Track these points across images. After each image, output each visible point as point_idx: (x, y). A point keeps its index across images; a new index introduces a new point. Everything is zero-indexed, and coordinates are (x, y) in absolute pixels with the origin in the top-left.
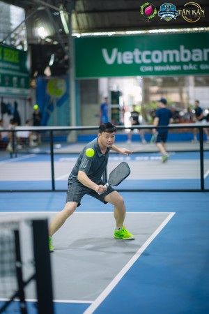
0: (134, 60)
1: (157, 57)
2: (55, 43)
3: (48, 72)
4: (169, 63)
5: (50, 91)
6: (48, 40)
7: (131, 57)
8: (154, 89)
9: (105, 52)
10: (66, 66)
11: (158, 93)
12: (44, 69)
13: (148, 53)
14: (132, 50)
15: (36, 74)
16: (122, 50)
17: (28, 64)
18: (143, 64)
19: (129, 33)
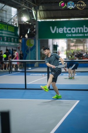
0: (63, 31)
1: (73, 30)
2: (30, 24)
3: (26, 36)
4: (78, 33)
5: (27, 44)
6: (27, 22)
7: (62, 30)
8: (72, 44)
9: (51, 28)
10: (35, 34)
11: (74, 46)
12: (25, 35)
13: (70, 28)
14: (63, 28)
15: (22, 37)
16: (58, 27)
17: (18, 33)
18: (67, 33)
19: (62, 20)
